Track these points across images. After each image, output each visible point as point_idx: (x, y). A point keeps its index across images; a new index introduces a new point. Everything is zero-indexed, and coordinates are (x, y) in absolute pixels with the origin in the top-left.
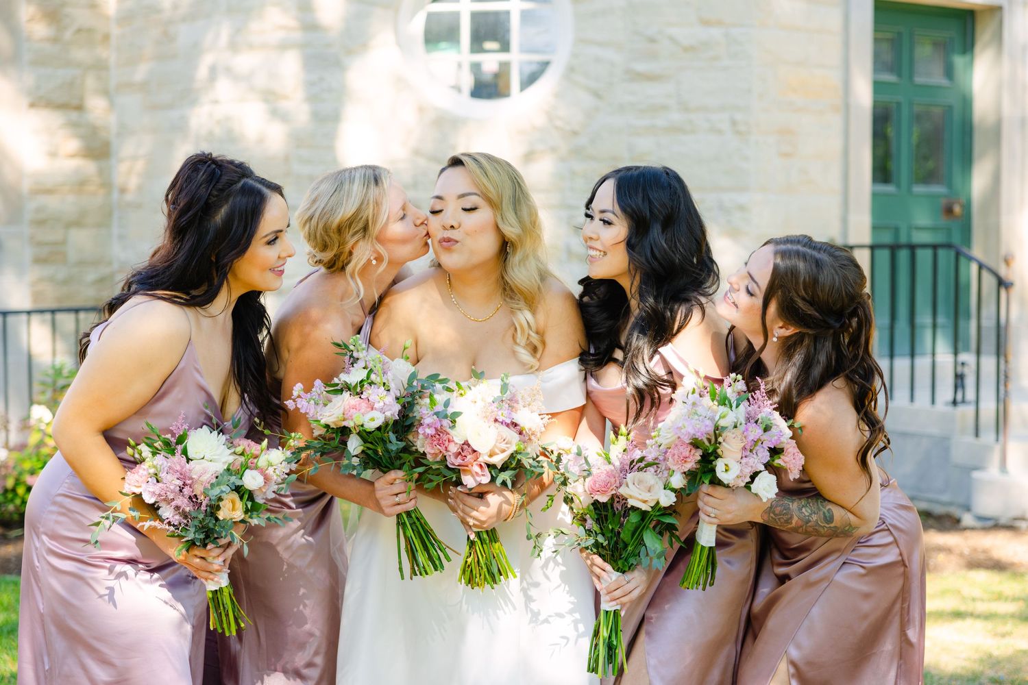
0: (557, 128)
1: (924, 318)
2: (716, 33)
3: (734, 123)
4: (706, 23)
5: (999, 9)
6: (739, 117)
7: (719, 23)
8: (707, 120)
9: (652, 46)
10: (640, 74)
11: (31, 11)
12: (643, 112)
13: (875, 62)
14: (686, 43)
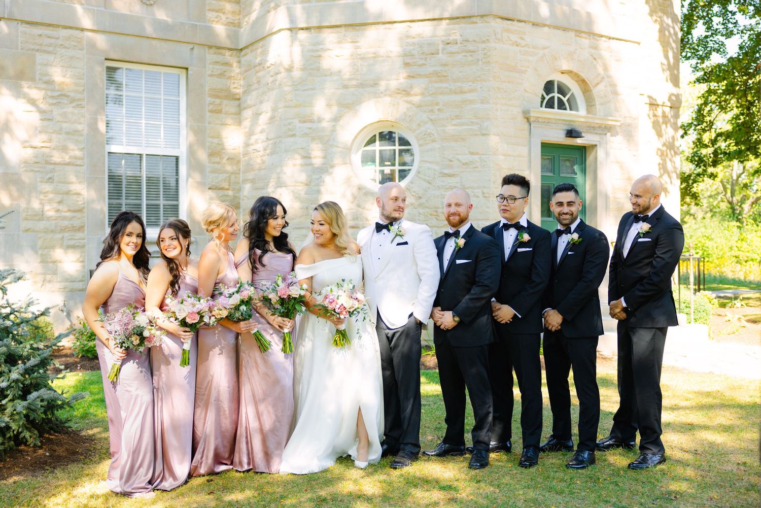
0: (413, 195)
2: (476, 157)
3: (483, 193)
4: (472, 153)
5: (596, 145)
6: (485, 191)
7: (477, 154)
8: (473, 192)
9: (451, 163)
10: (446, 174)
11: (210, 151)
12: (447, 189)
13: (542, 168)
14: (464, 162)
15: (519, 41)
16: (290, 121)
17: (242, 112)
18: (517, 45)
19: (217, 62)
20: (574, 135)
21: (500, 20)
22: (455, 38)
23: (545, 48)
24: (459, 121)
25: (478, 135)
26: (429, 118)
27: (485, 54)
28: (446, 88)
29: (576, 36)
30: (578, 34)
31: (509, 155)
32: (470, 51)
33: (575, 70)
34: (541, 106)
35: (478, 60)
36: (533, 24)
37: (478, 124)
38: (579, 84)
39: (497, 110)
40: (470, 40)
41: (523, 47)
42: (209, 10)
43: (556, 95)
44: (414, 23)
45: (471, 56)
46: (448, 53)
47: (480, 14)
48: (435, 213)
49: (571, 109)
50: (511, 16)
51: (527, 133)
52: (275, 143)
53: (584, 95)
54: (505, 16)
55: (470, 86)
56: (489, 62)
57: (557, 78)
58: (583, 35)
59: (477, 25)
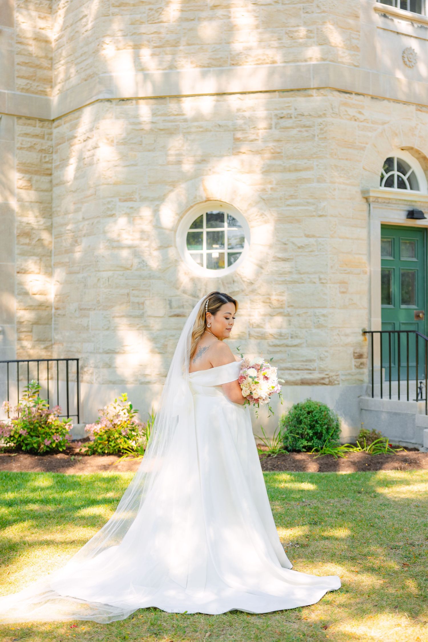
1: (404, 364)
2: (312, 240)
3: (320, 279)
4: (307, 236)
6: (322, 276)
7: (313, 236)
8: (309, 278)
9: (285, 246)
10: (280, 258)
11: (19, 232)
12: (281, 274)
13: (382, 252)
14: (299, 245)
15: (358, 116)
16: (109, 199)
17: (54, 189)
18: (355, 120)
19: (27, 134)
20: (415, 216)
21: (336, 93)
22: (289, 112)
23: (384, 123)
24: (293, 201)
25: (314, 216)
26: (261, 198)
27: (321, 129)
28: (280, 165)
29: (417, 110)
30: (419, 108)
31: (347, 238)
32: (305, 126)
33: (416, 147)
34: (381, 185)
35: (314, 135)
36: (372, 98)
37: (314, 204)
38: (420, 162)
39: (335, 189)
40: (306, 114)
41: (361, 122)
42: (18, 77)
43: (396, 173)
44: (244, 96)
45: (307, 131)
46: (281, 128)
47: (316, 86)
48: (268, 301)
49: (411, 189)
50: (349, 89)
51: (366, 214)
52: (93, 224)
53: (425, 173)
54: (343, 88)
55: (305, 163)
56: (325, 138)
57: (397, 154)
58: (424, 109)
59: (312, 98)
